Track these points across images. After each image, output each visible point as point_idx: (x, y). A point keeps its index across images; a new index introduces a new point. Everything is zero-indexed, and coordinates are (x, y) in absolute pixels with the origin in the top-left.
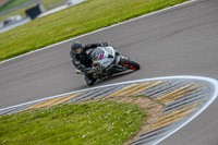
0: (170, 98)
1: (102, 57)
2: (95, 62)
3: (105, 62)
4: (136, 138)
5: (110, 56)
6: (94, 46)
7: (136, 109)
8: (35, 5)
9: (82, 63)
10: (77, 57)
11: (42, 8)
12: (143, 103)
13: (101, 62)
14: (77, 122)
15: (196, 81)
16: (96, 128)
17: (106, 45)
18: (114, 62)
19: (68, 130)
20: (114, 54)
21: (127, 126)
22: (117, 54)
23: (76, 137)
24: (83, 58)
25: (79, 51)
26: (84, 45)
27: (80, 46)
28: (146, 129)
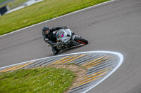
0: (91, 65)
1: (63, 36)
2: (58, 39)
3: (65, 39)
4: (69, 91)
5: (68, 36)
6: (58, 29)
7: (69, 72)
8: (3, 5)
9: (50, 40)
10: (47, 36)
11: (8, 7)
12: (73, 68)
13: (63, 39)
14: (30, 80)
15: (108, 54)
16: (43, 84)
17: (66, 28)
18: (71, 39)
19: (25, 86)
20: (70, 34)
21: (63, 83)
22: (73, 34)
23: (30, 90)
24: (51, 36)
25: (47, 32)
26: (51, 28)
27: (48, 29)
28: (75, 85)
